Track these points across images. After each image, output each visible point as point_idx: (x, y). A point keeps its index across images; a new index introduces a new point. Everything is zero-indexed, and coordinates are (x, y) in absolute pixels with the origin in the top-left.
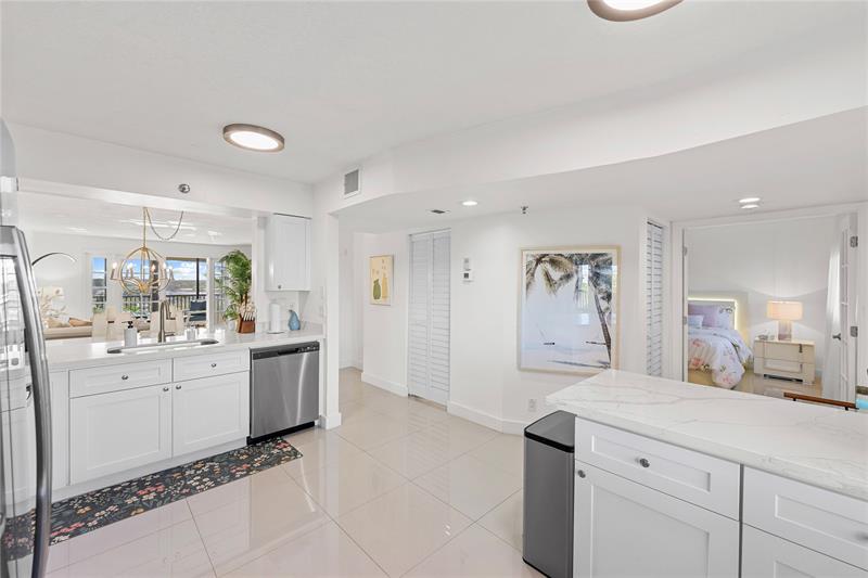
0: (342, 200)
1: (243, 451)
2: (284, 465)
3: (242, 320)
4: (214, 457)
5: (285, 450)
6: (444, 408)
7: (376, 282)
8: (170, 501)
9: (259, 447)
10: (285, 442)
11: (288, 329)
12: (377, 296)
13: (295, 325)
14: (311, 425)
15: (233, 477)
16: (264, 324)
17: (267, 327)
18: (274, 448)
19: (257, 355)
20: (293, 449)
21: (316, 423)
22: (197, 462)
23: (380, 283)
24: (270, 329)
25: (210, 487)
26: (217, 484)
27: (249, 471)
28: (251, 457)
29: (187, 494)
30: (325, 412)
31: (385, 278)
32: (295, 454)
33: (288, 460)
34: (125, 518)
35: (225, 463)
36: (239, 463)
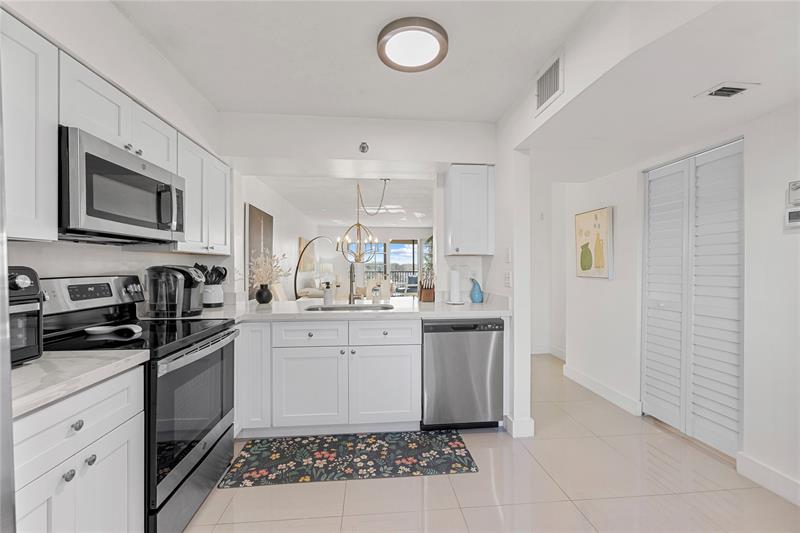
0: (534, 118)
1: (414, 436)
2: (454, 476)
3: (422, 287)
4: (387, 434)
5: (458, 452)
6: (732, 463)
7: (585, 247)
8: (332, 479)
9: (431, 437)
10: (460, 440)
11: (470, 301)
12: (586, 265)
13: (477, 296)
14: (493, 425)
15: (394, 473)
16: (443, 293)
17: (446, 296)
18: (447, 444)
19: (429, 327)
20: (468, 454)
21: (501, 424)
22: (370, 436)
23: (591, 247)
24: (449, 300)
25: (370, 477)
26: (379, 474)
27: (413, 468)
28: (421, 448)
29: (350, 477)
30: (512, 413)
31: (599, 240)
32: (468, 464)
33: (459, 471)
34: (294, 482)
35: (393, 447)
36: (407, 452)
